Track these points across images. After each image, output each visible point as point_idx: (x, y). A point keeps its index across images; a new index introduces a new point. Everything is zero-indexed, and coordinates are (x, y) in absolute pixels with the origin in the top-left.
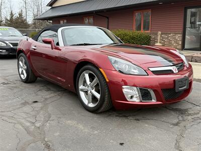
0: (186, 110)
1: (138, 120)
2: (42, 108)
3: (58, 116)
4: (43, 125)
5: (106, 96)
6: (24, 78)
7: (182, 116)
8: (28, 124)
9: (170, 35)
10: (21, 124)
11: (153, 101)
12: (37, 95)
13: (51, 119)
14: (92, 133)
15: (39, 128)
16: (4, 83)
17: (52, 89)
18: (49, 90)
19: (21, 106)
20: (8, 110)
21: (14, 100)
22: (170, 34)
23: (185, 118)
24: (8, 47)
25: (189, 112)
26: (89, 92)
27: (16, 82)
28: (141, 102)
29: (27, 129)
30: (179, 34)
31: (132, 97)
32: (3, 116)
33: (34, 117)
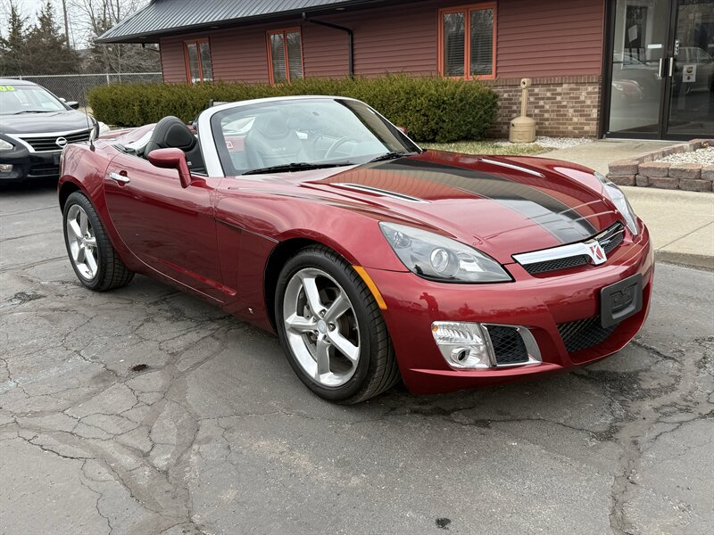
0: (633, 377)
1: (484, 423)
2: (165, 394)
3: (224, 423)
4: (178, 462)
5: (380, 354)
6: (88, 277)
7: (622, 403)
8: (128, 460)
9: (559, 90)
10: (105, 460)
11: (532, 361)
12: (142, 339)
13: (201, 435)
14: (341, 483)
15: (166, 473)
16: (22, 297)
17: (188, 312)
18: (177, 316)
19: (94, 388)
20: (53, 406)
21: (69, 365)
22: (561, 84)
23: (634, 407)
24: (18, 154)
25: (645, 386)
26: (320, 337)
27: (62, 288)
28: (493, 368)
29: (126, 480)
30: (591, 83)
31: (463, 356)
32: (40, 430)
33: (144, 430)
